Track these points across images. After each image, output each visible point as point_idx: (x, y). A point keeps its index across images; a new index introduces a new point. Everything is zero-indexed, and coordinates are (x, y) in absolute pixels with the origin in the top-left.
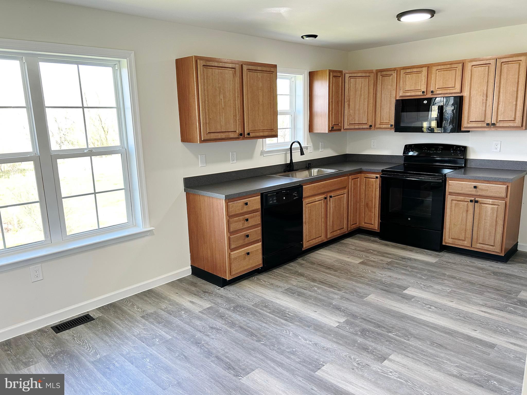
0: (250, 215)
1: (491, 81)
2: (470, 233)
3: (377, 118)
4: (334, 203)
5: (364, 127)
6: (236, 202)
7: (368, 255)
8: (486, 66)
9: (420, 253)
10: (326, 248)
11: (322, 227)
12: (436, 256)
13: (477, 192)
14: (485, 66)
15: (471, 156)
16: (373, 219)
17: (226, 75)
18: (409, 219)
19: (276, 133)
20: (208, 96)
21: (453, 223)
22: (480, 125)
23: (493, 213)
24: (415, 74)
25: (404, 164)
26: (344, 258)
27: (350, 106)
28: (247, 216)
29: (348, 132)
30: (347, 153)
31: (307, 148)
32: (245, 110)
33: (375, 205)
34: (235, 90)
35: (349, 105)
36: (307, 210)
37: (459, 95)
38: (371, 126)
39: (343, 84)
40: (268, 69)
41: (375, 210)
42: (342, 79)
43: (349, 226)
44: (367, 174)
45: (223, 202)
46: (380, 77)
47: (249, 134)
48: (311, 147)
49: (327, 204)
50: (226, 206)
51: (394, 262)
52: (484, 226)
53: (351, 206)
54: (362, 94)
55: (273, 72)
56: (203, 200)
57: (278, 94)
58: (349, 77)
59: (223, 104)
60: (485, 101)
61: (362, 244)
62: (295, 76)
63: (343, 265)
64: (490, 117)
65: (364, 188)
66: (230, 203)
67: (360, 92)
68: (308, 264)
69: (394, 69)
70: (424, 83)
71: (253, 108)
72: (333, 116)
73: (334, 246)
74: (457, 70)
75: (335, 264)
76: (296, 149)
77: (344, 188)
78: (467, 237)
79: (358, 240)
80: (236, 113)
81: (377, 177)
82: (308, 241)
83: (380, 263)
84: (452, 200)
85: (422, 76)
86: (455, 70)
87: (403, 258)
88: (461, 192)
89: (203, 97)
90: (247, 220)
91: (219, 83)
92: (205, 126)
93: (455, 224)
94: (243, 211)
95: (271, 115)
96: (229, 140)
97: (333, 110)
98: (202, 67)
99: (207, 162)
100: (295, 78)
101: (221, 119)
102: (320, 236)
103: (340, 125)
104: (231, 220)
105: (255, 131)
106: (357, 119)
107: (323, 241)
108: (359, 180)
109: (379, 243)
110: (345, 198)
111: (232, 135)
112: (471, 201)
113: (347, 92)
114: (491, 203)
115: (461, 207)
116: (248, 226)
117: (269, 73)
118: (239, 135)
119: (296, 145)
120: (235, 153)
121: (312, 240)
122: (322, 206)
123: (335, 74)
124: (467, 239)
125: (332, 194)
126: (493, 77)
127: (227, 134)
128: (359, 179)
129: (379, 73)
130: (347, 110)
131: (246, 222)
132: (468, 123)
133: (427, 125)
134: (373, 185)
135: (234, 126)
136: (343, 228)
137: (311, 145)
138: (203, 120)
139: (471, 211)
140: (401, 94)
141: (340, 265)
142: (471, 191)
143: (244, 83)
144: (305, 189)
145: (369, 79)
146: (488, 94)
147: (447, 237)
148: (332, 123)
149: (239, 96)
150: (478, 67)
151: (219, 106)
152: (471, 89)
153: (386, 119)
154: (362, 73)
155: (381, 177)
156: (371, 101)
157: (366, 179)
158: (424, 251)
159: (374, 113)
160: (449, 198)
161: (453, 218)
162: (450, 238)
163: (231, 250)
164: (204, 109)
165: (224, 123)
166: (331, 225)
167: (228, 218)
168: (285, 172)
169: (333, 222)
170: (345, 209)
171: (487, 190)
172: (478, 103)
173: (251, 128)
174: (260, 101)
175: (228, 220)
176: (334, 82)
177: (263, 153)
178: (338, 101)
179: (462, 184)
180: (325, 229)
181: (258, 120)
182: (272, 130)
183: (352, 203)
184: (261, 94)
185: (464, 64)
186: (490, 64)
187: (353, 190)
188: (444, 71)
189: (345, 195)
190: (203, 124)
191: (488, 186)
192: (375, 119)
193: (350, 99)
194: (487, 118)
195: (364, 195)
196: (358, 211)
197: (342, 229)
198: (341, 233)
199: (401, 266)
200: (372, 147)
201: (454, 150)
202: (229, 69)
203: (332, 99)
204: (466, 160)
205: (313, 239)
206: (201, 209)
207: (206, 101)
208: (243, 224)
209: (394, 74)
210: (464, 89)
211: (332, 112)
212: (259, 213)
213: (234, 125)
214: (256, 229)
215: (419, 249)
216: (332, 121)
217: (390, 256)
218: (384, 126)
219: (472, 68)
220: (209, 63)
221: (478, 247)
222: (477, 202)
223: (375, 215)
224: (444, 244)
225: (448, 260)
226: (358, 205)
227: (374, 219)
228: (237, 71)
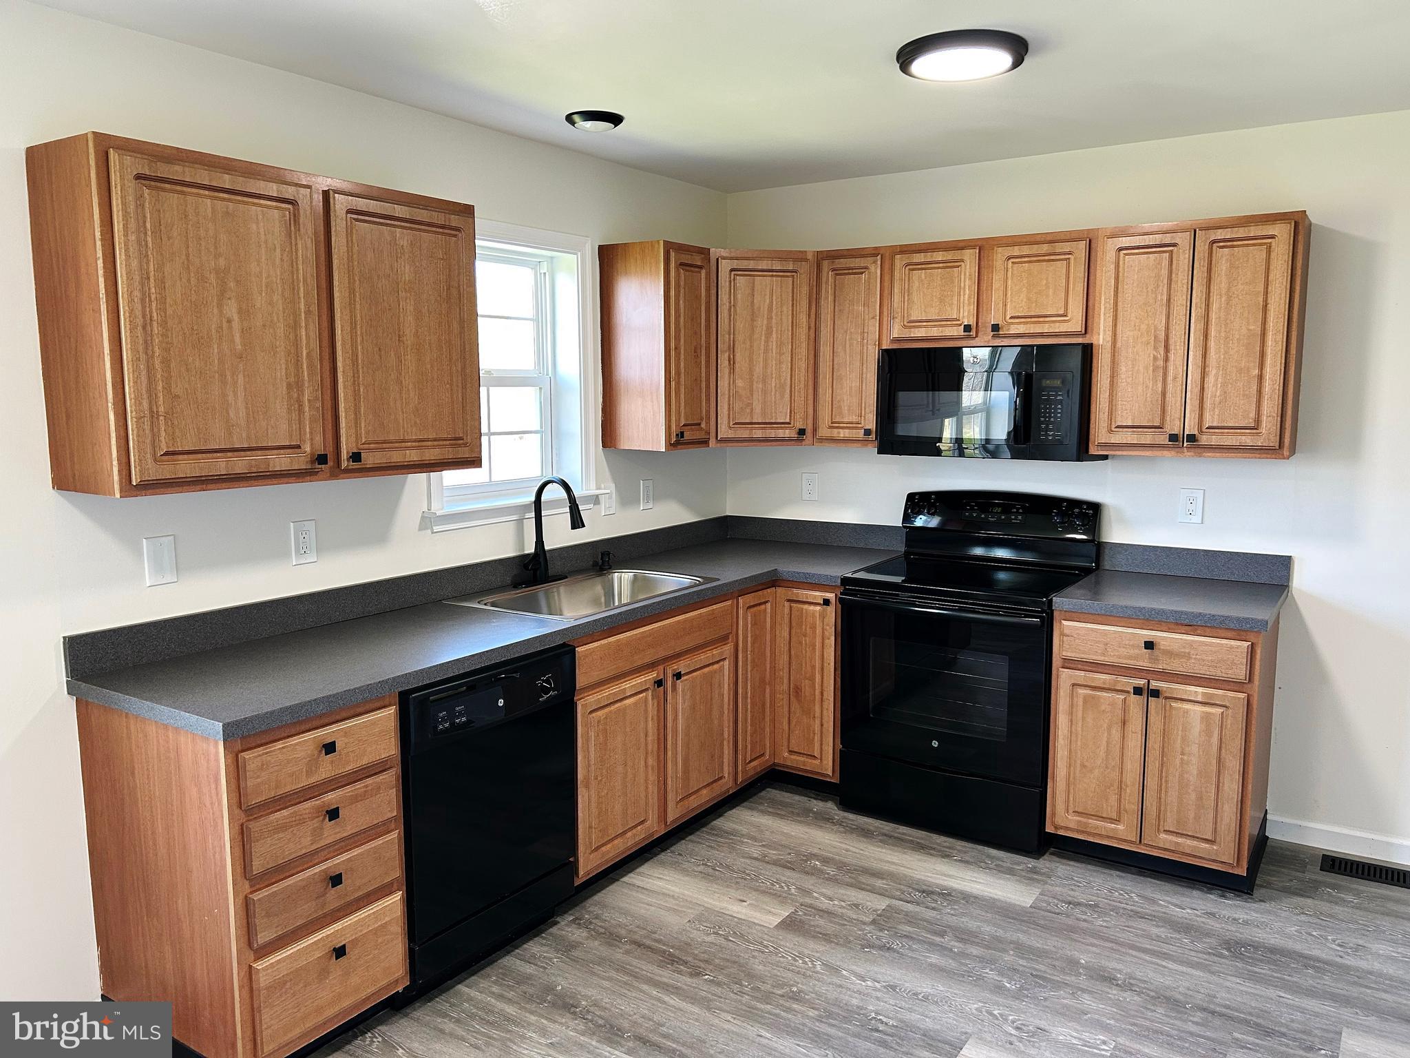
0: (348, 789)
1: (1180, 299)
2: (1136, 798)
3: (820, 407)
4: (688, 697)
5: (781, 433)
6: (279, 745)
7: (809, 882)
8: (1164, 252)
9: (977, 864)
10: (662, 856)
11: (647, 788)
12: (1031, 877)
13: (1156, 660)
14: (1159, 252)
15: (1116, 533)
16: (817, 738)
17: (254, 226)
18: (935, 744)
19: (472, 451)
20: (162, 301)
21: (1079, 762)
22: (1147, 438)
23: (1208, 732)
24: (939, 268)
25: (907, 554)
26: (725, 905)
27: (737, 365)
28: (331, 798)
29: (730, 449)
30: (728, 514)
31: (596, 500)
32: (340, 364)
33: (822, 694)
34: (294, 289)
35: (732, 362)
36: (592, 734)
37: (1080, 340)
38: (802, 432)
39: (713, 292)
40: (438, 218)
41: (822, 711)
42: (708, 275)
43: (740, 768)
44: (795, 591)
45: (217, 753)
46: (828, 276)
47: (356, 457)
48: (610, 498)
49: (666, 700)
50: (232, 768)
51: (899, 911)
52: (1181, 776)
53: (745, 697)
54: (774, 329)
55: (458, 229)
56: (141, 735)
57: (480, 312)
58: (732, 270)
59: (237, 339)
60: (1161, 363)
61: (783, 834)
62: (552, 258)
63: (722, 941)
64: (1177, 415)
65: (786, 634)
66: (247, 755)
67: (765, 322)
68: (596, 943)
69: (874, 253)
70: (970, 297)
71: (377, 357)
72: (682, 396)
73: (690, 846)
74: (1072, 261)
75: (695, 934)
76: (555, 503)
77: (723, 639)
78: (1126, 811)
79: (770, 814)
80: (298, 375)
81: (826, 602)
82: (597, 848)
83: (851, 920)
84: (1074, 685)
85: (963, 277)
86: (1066, 259)
87: (928, 892)
88: (1102, 658)
89: (138, 306)
90: (333, 814)
91: (217, 256)
92: (147, 427)
93: (1086, 764)
94: (313, 780)
95: (451, 385)
96: (269, 481)
97: (682, 375)
98: (131, 184)
99: (182, 565)
100: (552, 263)
101: (231, 398)
102: (642, 822)
103: (703, 425)
104: (252, 825)
105: (383, 445)
106: (758, 408)
107: (652, 834)
108: (769, 610)
109: (840, 823)
110: (726, 672)
111: (280, 462)
112: (1138, 691)
113: (727, 321)
114: (1199, 699)
115: (1103, 708)
116: (338, 837)
117: (443, 234)
118: (312, 462)
119: (554, 493)
120: (310, 526)
121: (612, 840)
122: (646, 711)
123: (686, 259)
124: (1125, 817)
125: (682, 666)
126: (1185, 286)
127: (258, 457)
128: (769, 605)
129: (825, 264)
130: (727, 376)
131: (328, 824)
132: (1110, 431)
133: (981, 435)
134: (813, 627)
135: (290, 425)
136: (721, 778)
137: (609, 488)
138: (138, 401)
139: (1136, 724)
140: (896, 334)
141: (711, 938)
142: (1136, 658)
143: (335, 262)
144: (586, 656)
145: (793, 282)
146: (1171, 342)
147: (1060, 808)
148: (678, 420)
149: (314, 308)
150: (1137, 254)
151: (219, 345)
152: (1116, 325)
153: (849, 410)
154: (772, 259)
155: (841, 601)
156: (803, 351)
157: (791, 607)
158: (989, 856)
159: (811, 391)
160: (1063, 679)
161: (1079, 743)
162: (1071, 811)
163: (256, 951)
164: (143, 357)
165: (243, 413)
166: (680, 775)
167: (242, 817)
168: (516, 585)
169: (686, 761)
170: (726, 712)
171: (1187, 656)
172: (1141, 368)
173: (367, 433)
174: (407, 332)
175: (242, 825)
176: (682, 283)
177: (428, 521)
178: (695, 348)
179: (1106, 635)
180: (659, 792)
181: (399, 403)
182: (456, 441)
183: (749, 687)
184: (410, 308)
185: (1093, 245)
186: (1174, 245)
187: (753, 643)
188: (1030, 262)
189: (726, 663)
190: (139, 419)
191: (1191, 644)
192: (815, 411)
193: (736, 346)
194: (1168, 418)
195: (786, 658)
196: (768, 710)
197: (715, 781)
198: (714, 798)
199: (924, 928)
200: (806, 496)
201: (1062, 514)
202: (269, 203)
203: (677, 338)
204: (1098, 548)
205: (616, 837)
206: (133, 773)
207: (155, 324)
208: (317, 833)
209: (872, 268)
210: (1096, 320)
211: (678, 383)
212: (391, 777)
213: (290, 421)
214: (379, 841)
215: (971, 845)
216: (679, 413)
217: (879, 883)
218: (843, 434)
219: (1119, 256)
220: (163, 170)
221: (1163, 843)
222: (1155, 693)
223: (822, 725)
224: (1049, 829)
225: (1072, 893)
226: (768, 691)
227: (821, 741)
228: (302, 212)
